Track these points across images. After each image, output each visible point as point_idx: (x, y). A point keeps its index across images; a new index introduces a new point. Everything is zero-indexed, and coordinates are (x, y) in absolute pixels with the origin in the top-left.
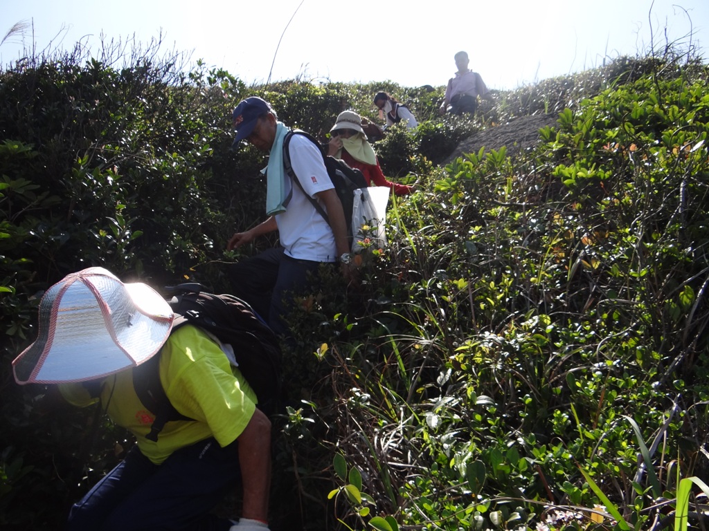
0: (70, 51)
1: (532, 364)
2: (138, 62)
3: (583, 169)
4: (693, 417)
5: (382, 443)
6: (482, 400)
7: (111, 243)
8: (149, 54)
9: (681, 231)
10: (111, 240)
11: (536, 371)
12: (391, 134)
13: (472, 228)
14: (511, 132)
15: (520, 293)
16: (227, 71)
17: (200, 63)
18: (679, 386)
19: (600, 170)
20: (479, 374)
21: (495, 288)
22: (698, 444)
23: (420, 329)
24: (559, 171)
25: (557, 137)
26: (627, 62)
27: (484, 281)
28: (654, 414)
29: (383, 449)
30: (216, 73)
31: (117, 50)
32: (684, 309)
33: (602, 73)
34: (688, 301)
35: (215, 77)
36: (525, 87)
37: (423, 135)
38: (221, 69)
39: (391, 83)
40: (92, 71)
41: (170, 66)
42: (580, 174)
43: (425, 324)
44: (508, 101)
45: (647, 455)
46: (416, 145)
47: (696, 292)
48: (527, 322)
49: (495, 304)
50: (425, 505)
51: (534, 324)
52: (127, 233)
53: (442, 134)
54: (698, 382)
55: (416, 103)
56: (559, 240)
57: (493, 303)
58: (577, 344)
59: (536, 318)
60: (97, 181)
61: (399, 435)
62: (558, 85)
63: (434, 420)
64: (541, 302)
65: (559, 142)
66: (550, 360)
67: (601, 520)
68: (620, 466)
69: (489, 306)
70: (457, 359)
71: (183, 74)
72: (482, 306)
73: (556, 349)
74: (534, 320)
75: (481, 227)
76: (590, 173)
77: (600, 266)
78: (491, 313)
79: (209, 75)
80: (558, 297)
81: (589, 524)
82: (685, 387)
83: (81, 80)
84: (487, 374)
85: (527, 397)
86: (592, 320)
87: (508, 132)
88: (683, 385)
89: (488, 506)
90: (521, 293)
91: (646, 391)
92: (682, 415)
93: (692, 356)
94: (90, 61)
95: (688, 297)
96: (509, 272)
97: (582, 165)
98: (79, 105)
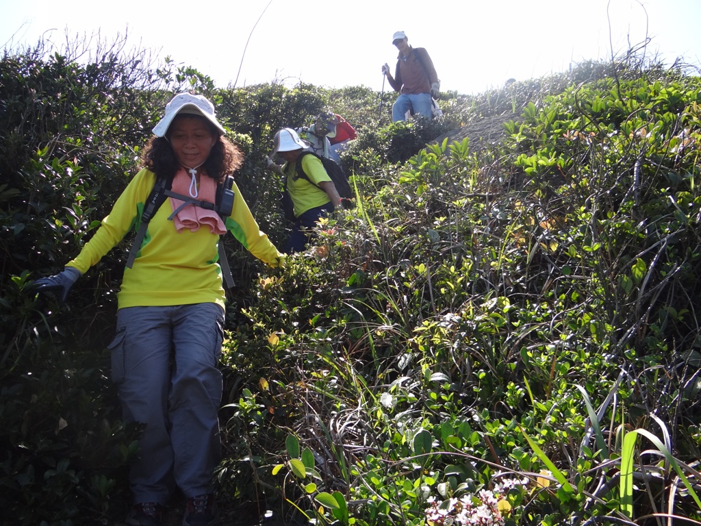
0: (34, 46)
1: (490, 344)
2: (104, 57)
3: (545, 158)
4: (643, 385)
5: (338, 425)
6: (438, 376)
7: (68, 233)
8: (115, 51)
9: (634, 208)
10: (68, 230)
11: (494, 349)
12: (362, 135)
13: (437, 219)
14: (479, 130)
15: (479, 276)
16: (196, 70)
17: (168, 60)
18: (630, 356)
19: (560, 158)
20: (437, 354)
21: (456, 273)
22: (648, 410)
23: (383, 316)
24: (520, 160)
25: (521, 129)
26: (592, 66)
27: (445, 266)
28: (605, 382)
29: (339, 431)
30: (185, 71)
31: (82, 45)
32: (636, 283)
33: (568, 76)
34: (640, 274)
35: (184, 75)
36: (494, 90)
37: (393, 135)
38: (190, 67)
39: (364, 88)
40: (55, 65)
41: (138, 62)
42: (541, 162)
43: (388, 311)
44: (477, 103)
45: (596, 420)
46: (387, 145)
47: (648, 265)
48: (486, 303)
49: (455, 287)
50: (373, 479)
51: (492, 306)
52: (85, 223)
53: (412, 134)
54: (650, 353)
55: (389, 106)
56: (520, 226)
57: (453, 286)
58: (535, 322)
59: (495, 300)
60: (56, 172)
61: (356, 417)
62: (525, 87)
63: (388, 400)
64: (500, 285)
65: (523, 134)
66: (508, 339)
67: (547, 484)
68: (569, 431)
69: (449, 291)
70: (416, 342)
71: (151, 71)
72: (443, 290)
73: (514, 328)
74: (493, 302)
75: (445, 218)
76: (551, 161)
77: (559, 248)
78: (451, 297)
79: (178, 73)
80: (518, 281)
81: (534, 489)
82: (635, 356)
83: (44, 74)
84: (445, 354)
85: (481, 372)
86: (550, 301)
87: (476, 131)
88: (634, 354)
89: (436, 479)
90: (481, 277)
91: (597, 362)
92: (633, 384)
93: (645, 328)
94: (54, 55)
95: (640, 270)
96: (469, 257)
97: (543, 154)
98: (40, 98)
